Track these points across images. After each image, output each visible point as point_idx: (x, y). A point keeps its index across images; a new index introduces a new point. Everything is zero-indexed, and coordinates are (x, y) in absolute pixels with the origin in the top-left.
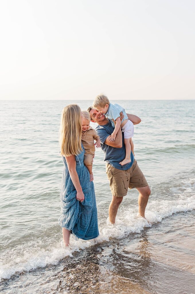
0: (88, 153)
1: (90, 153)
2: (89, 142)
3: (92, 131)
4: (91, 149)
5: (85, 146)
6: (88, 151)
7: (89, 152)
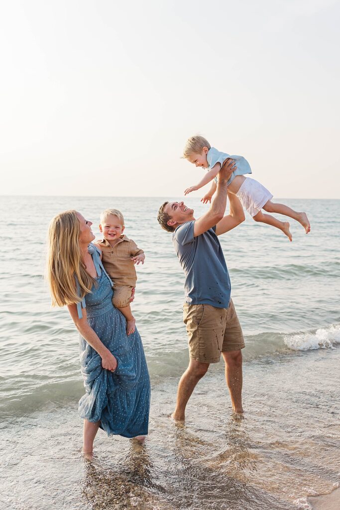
0: (121, 284)
1: (124, 284)
2: (122, 265)
3: (127, 243)
4: (125, 277)
5: (114, 272)
6: (120, 282)
7: (122, 282)
